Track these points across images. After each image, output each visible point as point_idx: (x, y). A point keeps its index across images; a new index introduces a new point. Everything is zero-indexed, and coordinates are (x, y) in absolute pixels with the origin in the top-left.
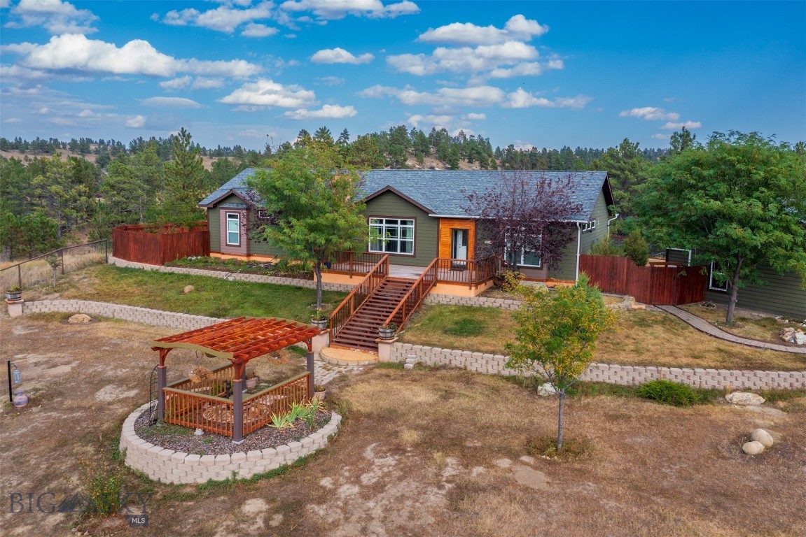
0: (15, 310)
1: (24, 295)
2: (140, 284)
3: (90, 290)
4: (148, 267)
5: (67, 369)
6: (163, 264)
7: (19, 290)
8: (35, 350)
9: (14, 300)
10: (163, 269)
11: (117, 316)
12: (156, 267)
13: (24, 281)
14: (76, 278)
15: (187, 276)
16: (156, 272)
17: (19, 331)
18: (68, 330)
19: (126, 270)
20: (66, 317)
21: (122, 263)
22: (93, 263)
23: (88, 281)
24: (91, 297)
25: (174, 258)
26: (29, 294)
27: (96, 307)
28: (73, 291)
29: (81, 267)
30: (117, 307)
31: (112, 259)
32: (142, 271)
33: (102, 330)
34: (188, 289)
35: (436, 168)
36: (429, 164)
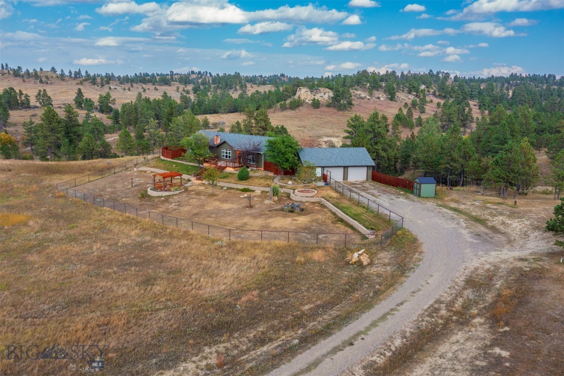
0: (135, 169)
1: (137, 166)
2: (165, 164)
3: (153, 165)
4: (168, 159)
5: (143, 181)
7: (136, 165)
8: (138, 178)
9: (135, 167)
10: (172, 160)
11: (157, 172)
13: (138, 162)
14: (150, 162)
16: (170, 161)
17: (135, 174)
18: (145, 174)
19: (164, 160)
20: (145, 172)
21: (163, 158)
22: (156, 158)
23: (153, 163)
24: (153, 167)
25: (175, 157)
26: (139, 166)
27: (152, 169)
28: (148, 165)
29: (153, 159)
31: (161, 157)
32: (167, 161)
35: (381, 99)
36: (377, 95)
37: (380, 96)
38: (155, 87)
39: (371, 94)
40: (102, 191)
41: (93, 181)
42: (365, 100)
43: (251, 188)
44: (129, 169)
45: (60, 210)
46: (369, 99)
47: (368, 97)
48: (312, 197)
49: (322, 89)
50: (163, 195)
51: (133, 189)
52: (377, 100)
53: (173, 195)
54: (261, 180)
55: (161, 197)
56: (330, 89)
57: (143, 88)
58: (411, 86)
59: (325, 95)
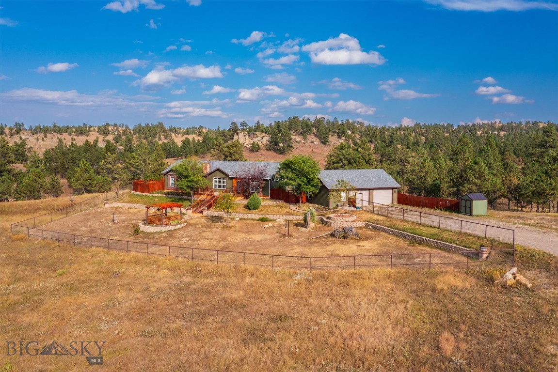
0: (107, 206)
2: (142, 199)
3: (127, 201)
4: (144, 194)
5: (125, 217)
6: (149, 193)
7: (107, 201)
9: (106, 203)
10: (149, 194)
11: (136, 207)
12: (147, 194)
13: (108, 198)
14: (122, 197)
15: (156, 196)
16: (147, 195)
17: (110, 211)
18: (123, 210)
19: (137, 195)
20: (121, 207)
21: (136, 193)
22: (127, 193)
23: (126, 198)
24: (128, 202)
25: (153, 191)
26: (110, 201)
27: (129, 205)
28: (121, 201)
29: (123, 194)
30: (136, 205)
31: (133, 192)
32: (142, 195)
33: (132, 210)
34: (156, 199)
35: (315, 143)
36: (310, 140)
37: (314, 140)
38: (72, 137)
39: (305, 138)
40: (74, 230)
41: (55, 221)
42: (301, 144)
43: (270, 217)
44: (98, 206)
45: (28, 255)
46: (304, 143)
47: (303, 141)
48: (353, 221)
49: (258, 134)
50: (163, 231)
51: (116, 226)
52: (312, 144)
53: (175, 230)
54: (276, 208)
55: (160, 233)
56: (266, 133)
57: (58, 138)
58: (340, 131)
59: (263, 140)
